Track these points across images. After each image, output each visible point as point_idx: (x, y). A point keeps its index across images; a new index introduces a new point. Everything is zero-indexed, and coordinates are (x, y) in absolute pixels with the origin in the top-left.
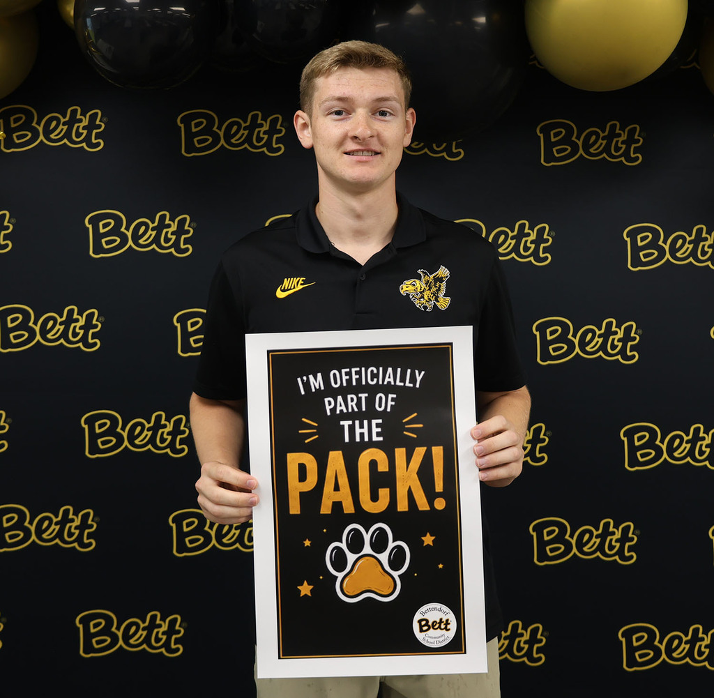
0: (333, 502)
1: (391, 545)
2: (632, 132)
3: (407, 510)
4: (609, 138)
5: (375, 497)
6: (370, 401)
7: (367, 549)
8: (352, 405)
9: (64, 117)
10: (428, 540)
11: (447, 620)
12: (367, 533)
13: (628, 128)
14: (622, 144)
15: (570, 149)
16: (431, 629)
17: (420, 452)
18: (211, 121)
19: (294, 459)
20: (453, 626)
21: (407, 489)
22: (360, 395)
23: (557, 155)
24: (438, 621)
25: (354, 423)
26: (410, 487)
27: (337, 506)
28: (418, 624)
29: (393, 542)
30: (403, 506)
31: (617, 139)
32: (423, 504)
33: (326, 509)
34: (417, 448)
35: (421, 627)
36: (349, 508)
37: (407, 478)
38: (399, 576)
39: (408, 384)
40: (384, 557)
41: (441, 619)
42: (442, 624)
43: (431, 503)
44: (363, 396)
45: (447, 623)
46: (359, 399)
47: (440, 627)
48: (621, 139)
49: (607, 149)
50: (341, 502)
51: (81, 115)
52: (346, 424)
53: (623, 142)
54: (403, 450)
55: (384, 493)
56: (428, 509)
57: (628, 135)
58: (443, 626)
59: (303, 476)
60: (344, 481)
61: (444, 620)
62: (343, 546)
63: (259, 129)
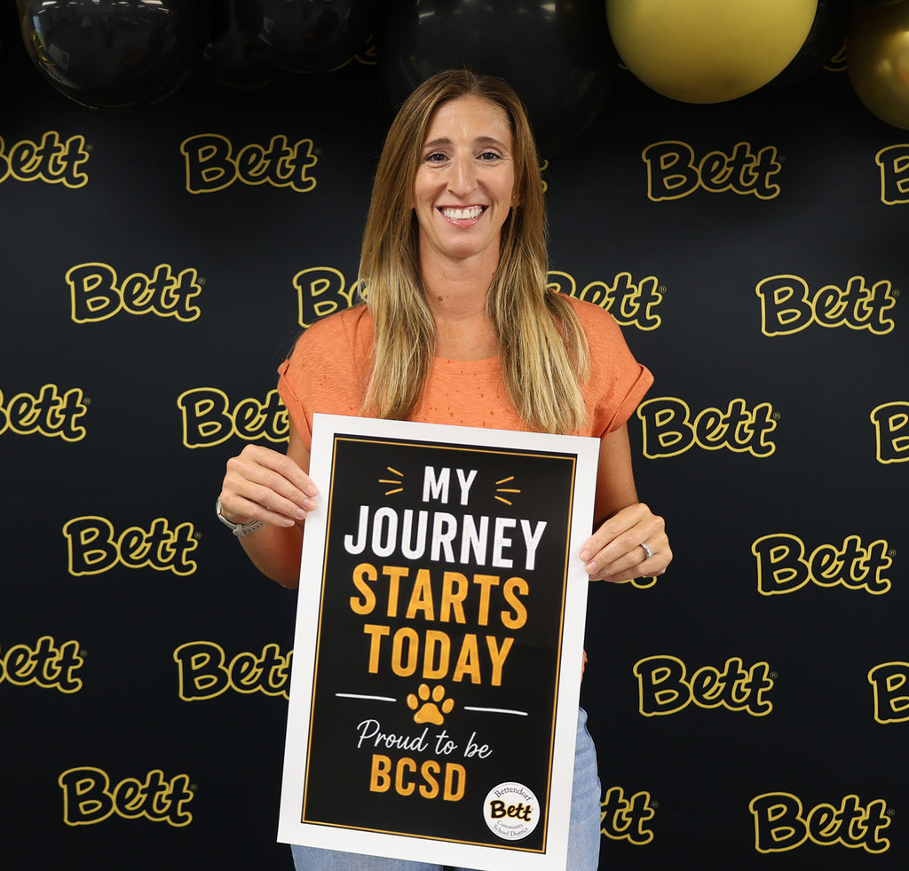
2: (767, 155)
13: (762, 151)
15: (685, 178)
18: (222, 148)
23: (668, 187)
31: (748, 165)
57: (761, 160)
63: (284, 158)
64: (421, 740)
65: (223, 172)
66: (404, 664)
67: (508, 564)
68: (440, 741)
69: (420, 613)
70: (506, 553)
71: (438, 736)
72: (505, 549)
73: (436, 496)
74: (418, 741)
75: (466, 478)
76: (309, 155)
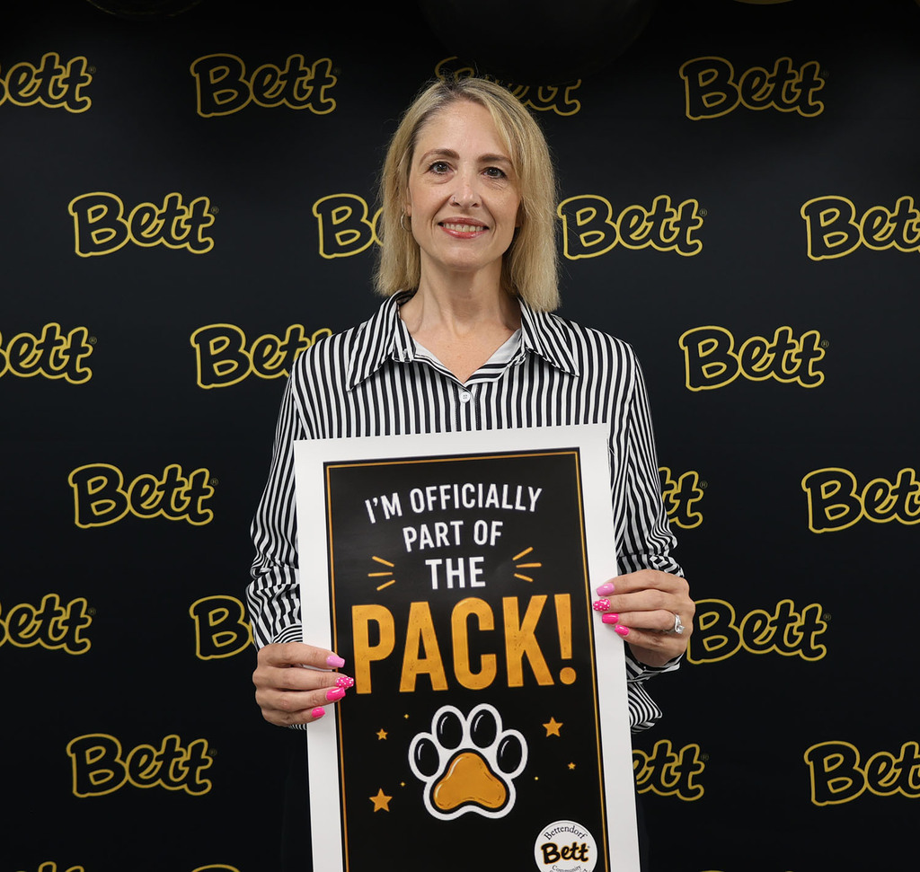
0: (418, 675)
1: (501, 735)
2: (810, 71)
3: (521, 684)
4: (779, 81)
5: (475, 667)
6: (467, 532)
7: (467, 742)
8: (442, 537)
9: (38, 68)
10: (553, 728)
11: (584, 846)
12: (466, 718)
13: (805, 66)
14: (796, 87)
15: (725, 96)
16: (561, 859)
17: (538, 602)
18: (235, 69)
19: (361, 615)
20: (592, 854)
21: (521, 655)
22: (452, 523)
23: (707, 105)
24: (571, 847)
25: (444, 562)
26: (525, 653)
27: (423, 680)
28: (542, 851)
29: (504, 730)
30: (515, 679)
31: (790, 81)
32: (543, 677)
33: (407, 685)
34: (533, 597)
35: (546, 855)
36: (439, 683)
37: (521, 639)
38: (513, 780)
39: (518, 507)
40: (491, 753)
41: (575, 844)
42: (577, 851)
43: (555, 674)
44: (457, 524)
45: (584, 850)
46: (451, 529)
47: (573, 856)
48: (794, 82)
49: (776, 96)
50: (428, 675)
51: (60, 64)
52: (433, 563)
53: (797, 86)
54: (514, 600)
55: (488, 661)
56: (552, 683)
57: (804, 76)
58: (577, 854)
59: (374, 638)
60: (432, 645)
61: (579, 845)
62: (433, 738)
63: (301, 78)
76: (327, 75)
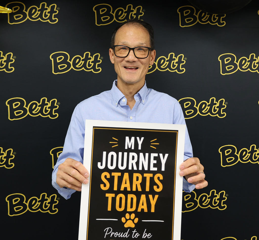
9: (39, 7)
18: (109, 9)
51: (47, 6)
63: (132, 13)
64: (127, 233)
65: (109, 18)
66: (120, 207)
67: (156, 169)
68: (134, 233)
69: (125, 188)
70: (155, 165)
71: (133, 232)
72: (154, 164)
73: (130, 147)
74: (126, 234)
75: (140, 140)
76: (141, 12)
